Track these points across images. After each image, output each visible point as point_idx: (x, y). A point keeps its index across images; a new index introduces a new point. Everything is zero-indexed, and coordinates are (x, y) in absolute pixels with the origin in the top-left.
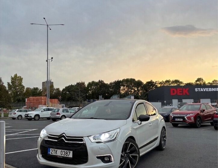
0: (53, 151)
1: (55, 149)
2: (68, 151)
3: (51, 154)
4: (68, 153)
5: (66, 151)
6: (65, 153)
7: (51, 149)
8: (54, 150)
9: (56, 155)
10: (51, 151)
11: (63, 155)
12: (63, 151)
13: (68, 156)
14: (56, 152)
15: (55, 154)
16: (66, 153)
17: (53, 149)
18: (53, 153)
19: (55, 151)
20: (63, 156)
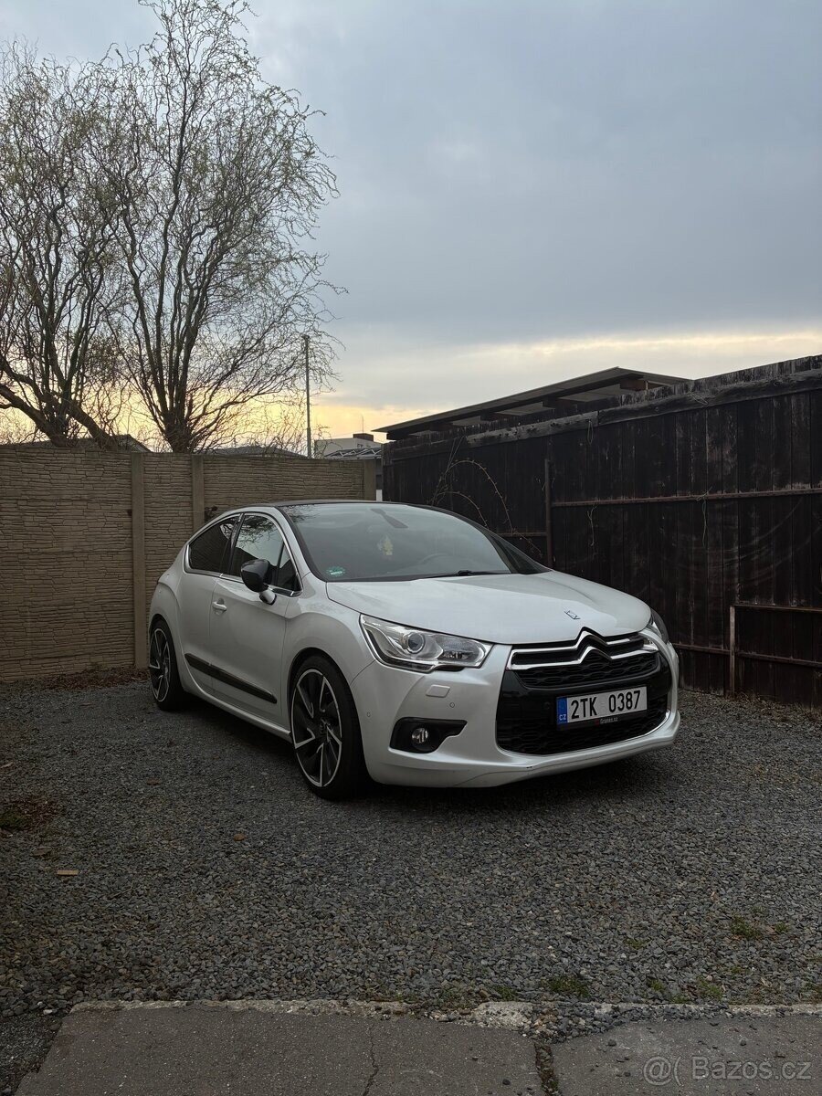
0: (581, 704)
1: (588, 697)
2: (632, 691)
3: (570, 720)
4: (635, 697)
5: (625, 692)
6: (622, 701)
7: (570, 700)
8: (584, 701)
9: (594, 717)
10: (570, 709)
11: (617, 709)
12: (616, 694)
13: (632, 710)
14: (592, 708)
15: (588, 717)
16: (628, 700)
17: (578, 699)
18: (581, 715)
19: (588, 703)
20: (617, 712)
